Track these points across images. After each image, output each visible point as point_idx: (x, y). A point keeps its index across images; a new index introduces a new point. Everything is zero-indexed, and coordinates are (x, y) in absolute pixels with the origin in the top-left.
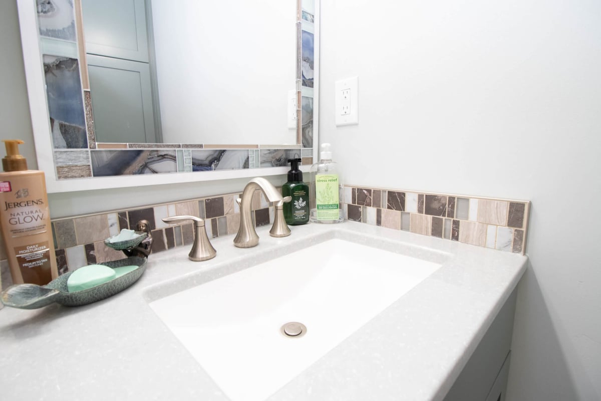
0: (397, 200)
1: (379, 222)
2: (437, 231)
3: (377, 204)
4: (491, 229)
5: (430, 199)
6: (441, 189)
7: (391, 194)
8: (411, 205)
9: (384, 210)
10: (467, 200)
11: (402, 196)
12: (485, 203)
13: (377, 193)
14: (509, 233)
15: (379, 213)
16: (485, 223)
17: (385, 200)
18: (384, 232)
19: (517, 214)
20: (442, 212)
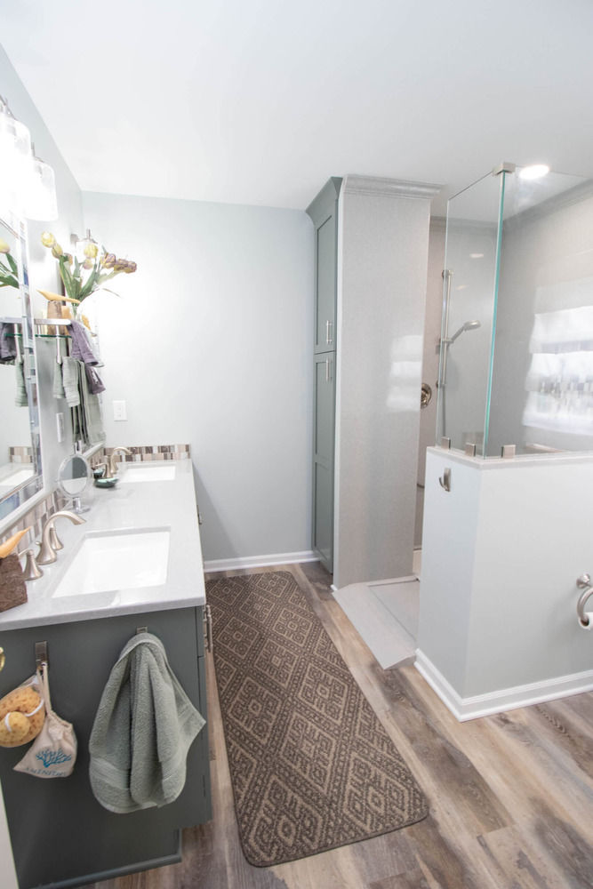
0: (149, 450)
1: (142, 460)
2: (166, 458)
3: (140, 452)
4: (182, 454)
5: (162, 447)
6: (165, 443)
7: (147, 448)
8: (155, 451)
9: (144, 455)
10: (173, 446)
11: (151, 448)
12: (179, 446)
13: (140, 448)
14: (186, 454)
15: (142, 456)
16: (180, 452)
17: (144, 450)
18: (145, 463)
19: (187, 448)
20: (166, 451)
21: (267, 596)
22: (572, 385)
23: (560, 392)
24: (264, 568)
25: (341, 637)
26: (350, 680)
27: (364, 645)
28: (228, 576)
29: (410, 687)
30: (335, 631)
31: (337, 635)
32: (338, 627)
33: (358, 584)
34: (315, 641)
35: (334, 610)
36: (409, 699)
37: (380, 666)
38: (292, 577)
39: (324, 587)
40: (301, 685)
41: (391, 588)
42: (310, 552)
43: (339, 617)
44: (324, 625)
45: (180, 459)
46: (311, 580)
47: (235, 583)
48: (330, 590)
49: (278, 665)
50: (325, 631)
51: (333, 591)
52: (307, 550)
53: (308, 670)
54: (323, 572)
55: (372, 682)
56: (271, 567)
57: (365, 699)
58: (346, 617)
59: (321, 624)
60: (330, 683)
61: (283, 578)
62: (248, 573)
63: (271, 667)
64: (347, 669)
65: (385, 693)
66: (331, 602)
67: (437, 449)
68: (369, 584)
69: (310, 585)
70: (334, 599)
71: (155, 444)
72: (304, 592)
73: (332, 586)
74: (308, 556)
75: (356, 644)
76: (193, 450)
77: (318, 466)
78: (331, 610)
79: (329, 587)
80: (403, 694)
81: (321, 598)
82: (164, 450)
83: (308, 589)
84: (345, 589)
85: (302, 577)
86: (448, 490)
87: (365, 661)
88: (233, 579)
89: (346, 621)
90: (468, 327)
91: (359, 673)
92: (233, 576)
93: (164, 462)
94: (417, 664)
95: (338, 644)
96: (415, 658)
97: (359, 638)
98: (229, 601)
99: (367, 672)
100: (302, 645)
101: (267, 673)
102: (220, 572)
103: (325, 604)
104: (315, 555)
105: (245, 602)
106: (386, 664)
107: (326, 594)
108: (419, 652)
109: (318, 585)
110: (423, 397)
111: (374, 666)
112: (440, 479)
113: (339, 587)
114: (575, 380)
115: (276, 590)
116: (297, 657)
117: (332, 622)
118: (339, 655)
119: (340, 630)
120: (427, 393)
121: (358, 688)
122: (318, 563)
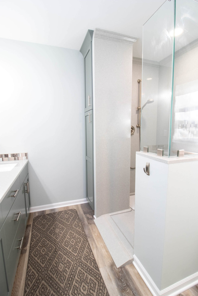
0: (6, 156)
1: (3, 160)
2: (15, 159)
3: (2, 157)
5: (13, 154)
6: (15, 153)
8: (10, 156)
9: (4, 158)
10: (19, 154)
12: (22, 154)
13: (2, 155)
14: (25, 157)
15: (3, 159)
16: (22, 156)
17: (4, 156)
18: (4, 162)
19: (26, 155)
20: (15, 156)
21: (63, 224)
22: (192, 125)
23: (187, 128)
24: (64, 207)
25: (97, 247)
26: (99, 278)
27: (107, 251)
28: (47, 213)
29: (131, 280)
30: (93, 243)
31: (94, 246)
32: (95, 240)
33: (106, 215)
34: (83, 251)
35: (94, 230)
36: (131, 289)
37: (116, 266)
38: (76, 212)
39: (90, 217)
40: (72, 284)
41: (120, 216)
42: (85, 199)
43: (96, 234)
44: (89, 240)
45: (22, 159)
46: (85, 213)
47: (49, 217)
48: (93, 218)
49: (61, 270)
50: (89, 244)
51: (94, 219)
52: (84, 198)
53: (77, 273)
54: (90, 209)
55: (111, 277)
56: (67, 207)
57: (107, 292)
58: (100, 234)
59: (87, 239)
60: (88, 281)
61: (72, 212)
62: (56, 211)
63: (57, 271)
64: (99, 270)
65: (118, 286)
66: (93, 225)
67: (141, 152)
68: (110, 214)
69: (84, 216)
70: (94, 223)
71: (9, 153)
72: (80, 220)
73: (94, 216)
74: (84, 201)
75: (104, 251)
76: (29, 156)
77: (87, 161)
78: (93, 229)
79: (93, 217)
80: (128, 286)
81: (89, 223)
82: (13, 155)
83: (83, 218)
84: (100, 218)
85: (81, 212)
86: (149, 175)
87: (108, 263)
88: (48, 215)
89: (99, 236)
90: (149, 102)
91: (105, 272)
92: (49, 213)
93: (14, 161)
94: (134, 263)
95: (94, 252)
96: (133, 260)
97: (105, 247)
98: (44, 228)
99: (109, 270)
100: (76, 254)
101: (54, 277)
102: (43, 211)
103: (90, 227)
104: (87, 200)
105: (52, 228)
106: (118, 265)
107: (91, 220)
108: (135, 257)
109: (88, 215)
110: (132, 131)
111: (113, 265)
112: (144, 169)
113: (97, 217)
114: (193, 123)
115: (67, 220)
116: (72, 263)
117: (92, 237)
118: (95, 260)
119: (96, 242)
120: (133, 129)
121: (104, 283)
122: (88, 204)
